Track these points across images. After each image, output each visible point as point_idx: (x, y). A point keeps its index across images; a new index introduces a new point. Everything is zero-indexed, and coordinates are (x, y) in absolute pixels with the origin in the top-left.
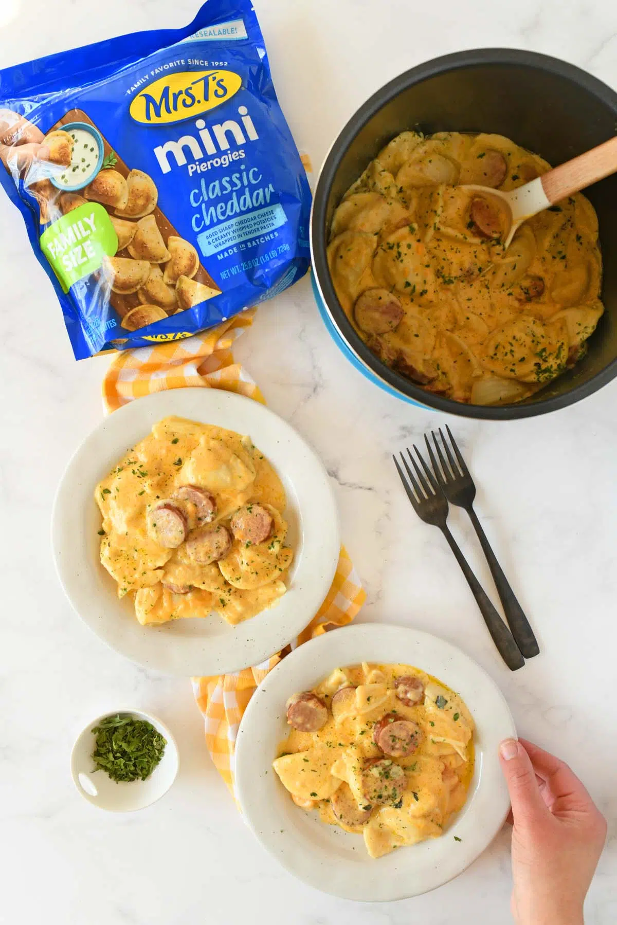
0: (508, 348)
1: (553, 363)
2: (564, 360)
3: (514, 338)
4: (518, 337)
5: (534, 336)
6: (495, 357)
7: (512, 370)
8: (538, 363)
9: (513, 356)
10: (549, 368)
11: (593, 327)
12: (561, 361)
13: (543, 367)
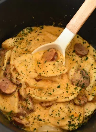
0: (58, 112)
1: (76, 122)
2: (81, 121)
3: (60, 108)
4: (62, 108)
5: (69, 109)
6: (51, 115)
7: (58, 123)
8: (70, 121)
9: (59, 116)
10: (74, 124)
11: (92, 112)
12: (80, 122)
13: (72, 123)
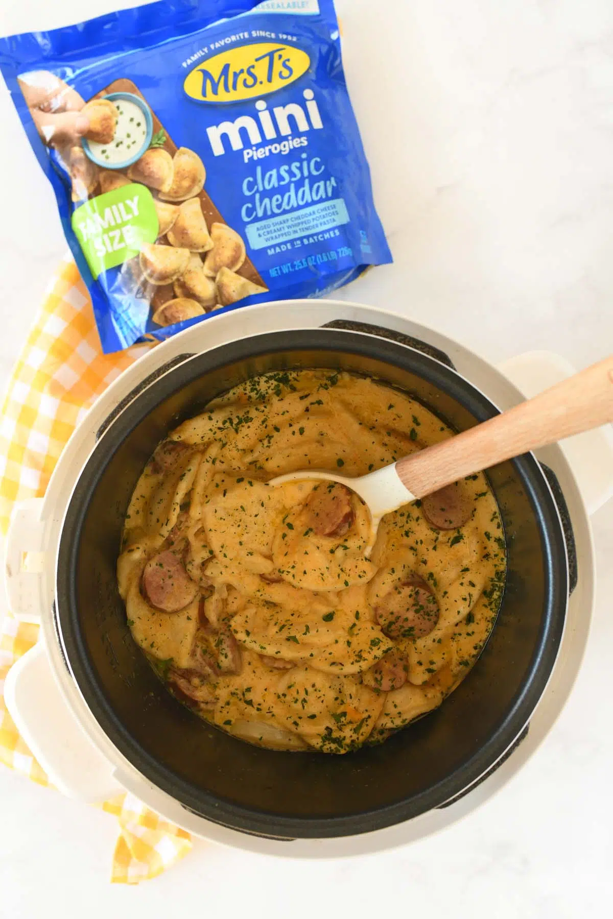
0: (302, 695)
1: (348, 734)
2: (361, 738)
3: (313, 686)
4: (318, 686)
5: (340, 692)
6: (282, 698)
7: (296, 724)
8: (331, 729)
9: (303, 707)
10: (341, 739)
11: (404, 721)
12: (358, 738)
13: (335, 735)
